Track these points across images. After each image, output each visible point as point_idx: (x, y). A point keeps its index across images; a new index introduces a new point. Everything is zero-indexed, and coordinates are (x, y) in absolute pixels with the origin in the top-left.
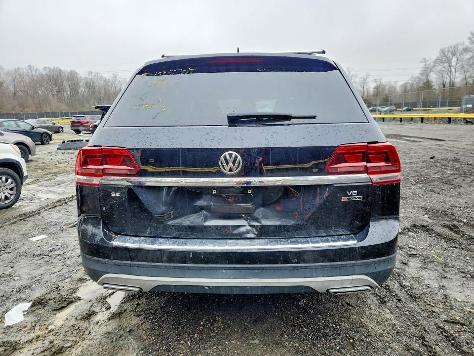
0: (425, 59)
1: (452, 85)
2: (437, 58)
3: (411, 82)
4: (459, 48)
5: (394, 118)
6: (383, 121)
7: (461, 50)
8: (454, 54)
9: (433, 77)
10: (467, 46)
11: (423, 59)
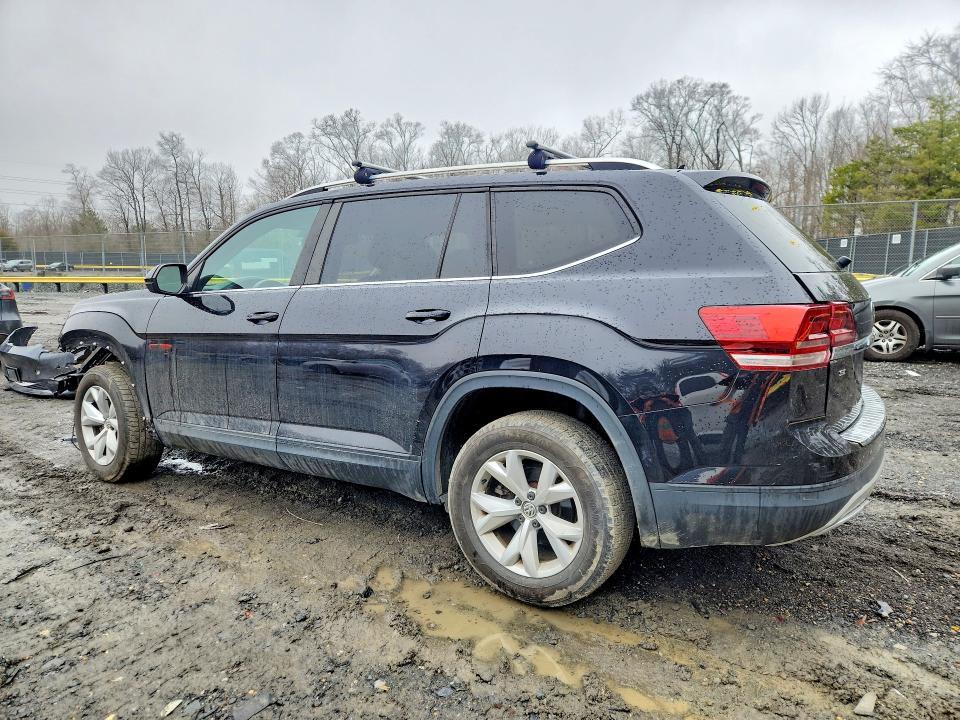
0: (71, 165)
1: (143, 227)
2: (104, 170)
3: (41, 209)
4: (143, 158)
5: (82, 285)
6: (59, 290)
7: (148, 162)
8: (136, 168)
9: (101, 206)
10: (157, 157)
11: (68, 165)
